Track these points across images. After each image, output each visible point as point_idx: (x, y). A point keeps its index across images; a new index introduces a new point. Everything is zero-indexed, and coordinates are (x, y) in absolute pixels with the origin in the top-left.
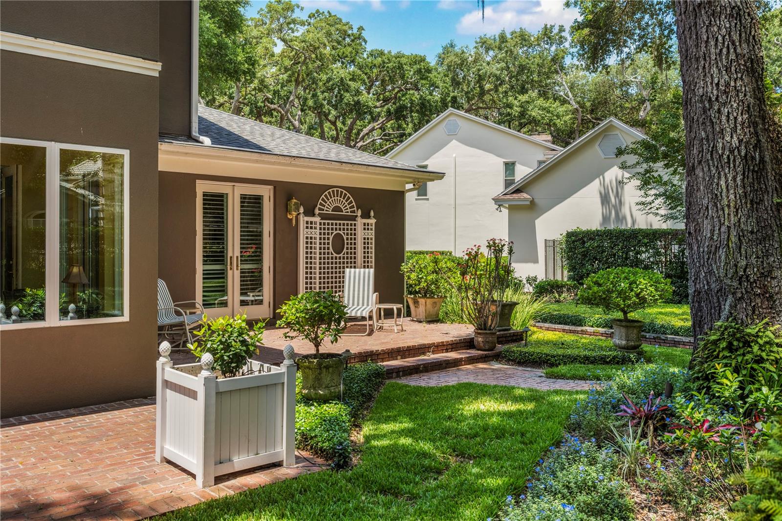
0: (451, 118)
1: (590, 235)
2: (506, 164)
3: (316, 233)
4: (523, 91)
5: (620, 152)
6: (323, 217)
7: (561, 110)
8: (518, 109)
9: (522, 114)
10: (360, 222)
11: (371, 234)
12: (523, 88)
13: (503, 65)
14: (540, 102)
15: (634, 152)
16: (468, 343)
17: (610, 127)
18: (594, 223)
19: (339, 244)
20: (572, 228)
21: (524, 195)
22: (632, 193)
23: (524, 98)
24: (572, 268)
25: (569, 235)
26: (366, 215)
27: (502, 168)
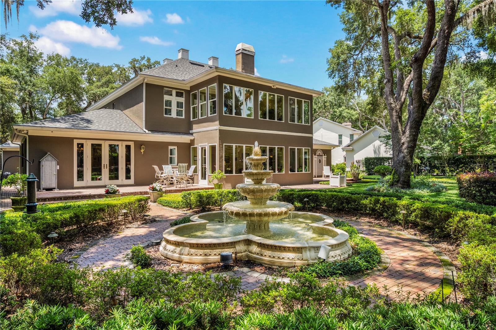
0: (321, 120)
1: (371, 159)
2: (339, 135)
3: (316, 159)
4: (340, 106)
5: (380, 137)
6: (318, 156)
7: (354, 113)
8: (339, 113)
9: (340, 115)
10: (324, 156)
11: (326, 159)
12: (340, 105)
13: (333, 97)
14: (347, 110)
15: (384, 137)
16: (352, 180)
17: (376, 128)
18: (372, 155)
19: (320, 161)
20: (366, 157)
21: (350, 147)
22: (383, 148)
23: (341, 109)
24: (366, 167)
25: (365, 158)
26: (324, 155)
27: (338, 137)
